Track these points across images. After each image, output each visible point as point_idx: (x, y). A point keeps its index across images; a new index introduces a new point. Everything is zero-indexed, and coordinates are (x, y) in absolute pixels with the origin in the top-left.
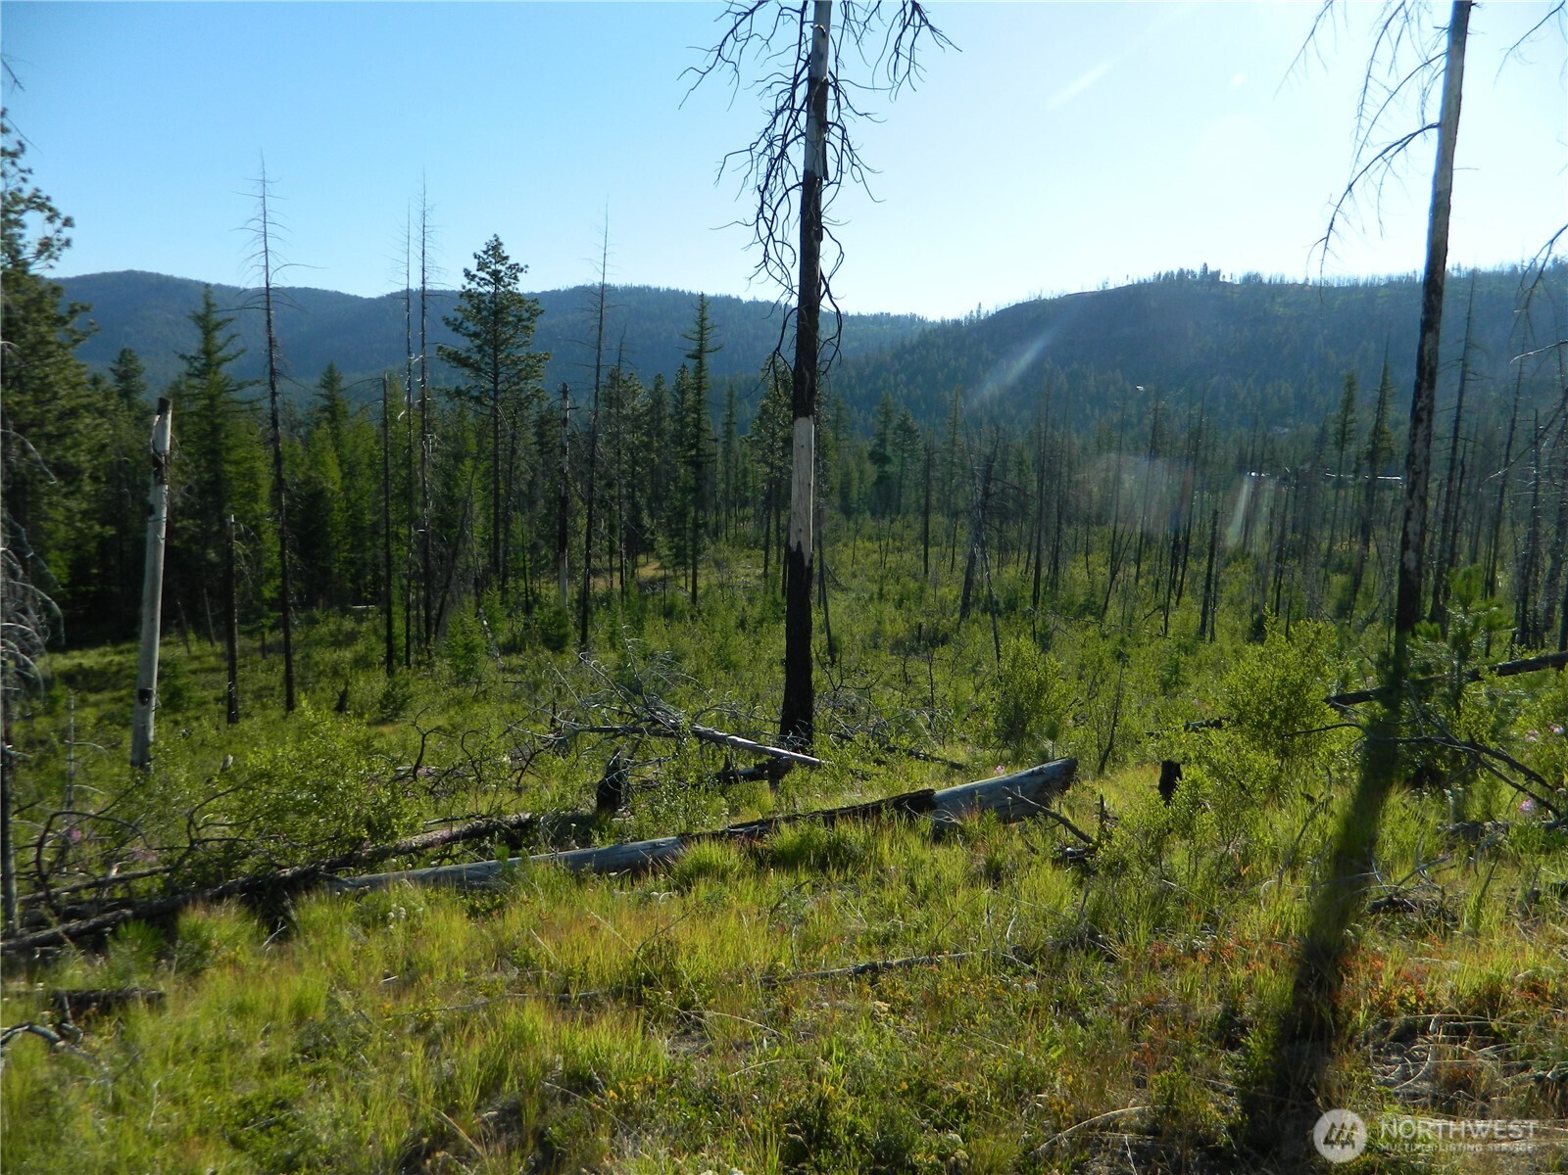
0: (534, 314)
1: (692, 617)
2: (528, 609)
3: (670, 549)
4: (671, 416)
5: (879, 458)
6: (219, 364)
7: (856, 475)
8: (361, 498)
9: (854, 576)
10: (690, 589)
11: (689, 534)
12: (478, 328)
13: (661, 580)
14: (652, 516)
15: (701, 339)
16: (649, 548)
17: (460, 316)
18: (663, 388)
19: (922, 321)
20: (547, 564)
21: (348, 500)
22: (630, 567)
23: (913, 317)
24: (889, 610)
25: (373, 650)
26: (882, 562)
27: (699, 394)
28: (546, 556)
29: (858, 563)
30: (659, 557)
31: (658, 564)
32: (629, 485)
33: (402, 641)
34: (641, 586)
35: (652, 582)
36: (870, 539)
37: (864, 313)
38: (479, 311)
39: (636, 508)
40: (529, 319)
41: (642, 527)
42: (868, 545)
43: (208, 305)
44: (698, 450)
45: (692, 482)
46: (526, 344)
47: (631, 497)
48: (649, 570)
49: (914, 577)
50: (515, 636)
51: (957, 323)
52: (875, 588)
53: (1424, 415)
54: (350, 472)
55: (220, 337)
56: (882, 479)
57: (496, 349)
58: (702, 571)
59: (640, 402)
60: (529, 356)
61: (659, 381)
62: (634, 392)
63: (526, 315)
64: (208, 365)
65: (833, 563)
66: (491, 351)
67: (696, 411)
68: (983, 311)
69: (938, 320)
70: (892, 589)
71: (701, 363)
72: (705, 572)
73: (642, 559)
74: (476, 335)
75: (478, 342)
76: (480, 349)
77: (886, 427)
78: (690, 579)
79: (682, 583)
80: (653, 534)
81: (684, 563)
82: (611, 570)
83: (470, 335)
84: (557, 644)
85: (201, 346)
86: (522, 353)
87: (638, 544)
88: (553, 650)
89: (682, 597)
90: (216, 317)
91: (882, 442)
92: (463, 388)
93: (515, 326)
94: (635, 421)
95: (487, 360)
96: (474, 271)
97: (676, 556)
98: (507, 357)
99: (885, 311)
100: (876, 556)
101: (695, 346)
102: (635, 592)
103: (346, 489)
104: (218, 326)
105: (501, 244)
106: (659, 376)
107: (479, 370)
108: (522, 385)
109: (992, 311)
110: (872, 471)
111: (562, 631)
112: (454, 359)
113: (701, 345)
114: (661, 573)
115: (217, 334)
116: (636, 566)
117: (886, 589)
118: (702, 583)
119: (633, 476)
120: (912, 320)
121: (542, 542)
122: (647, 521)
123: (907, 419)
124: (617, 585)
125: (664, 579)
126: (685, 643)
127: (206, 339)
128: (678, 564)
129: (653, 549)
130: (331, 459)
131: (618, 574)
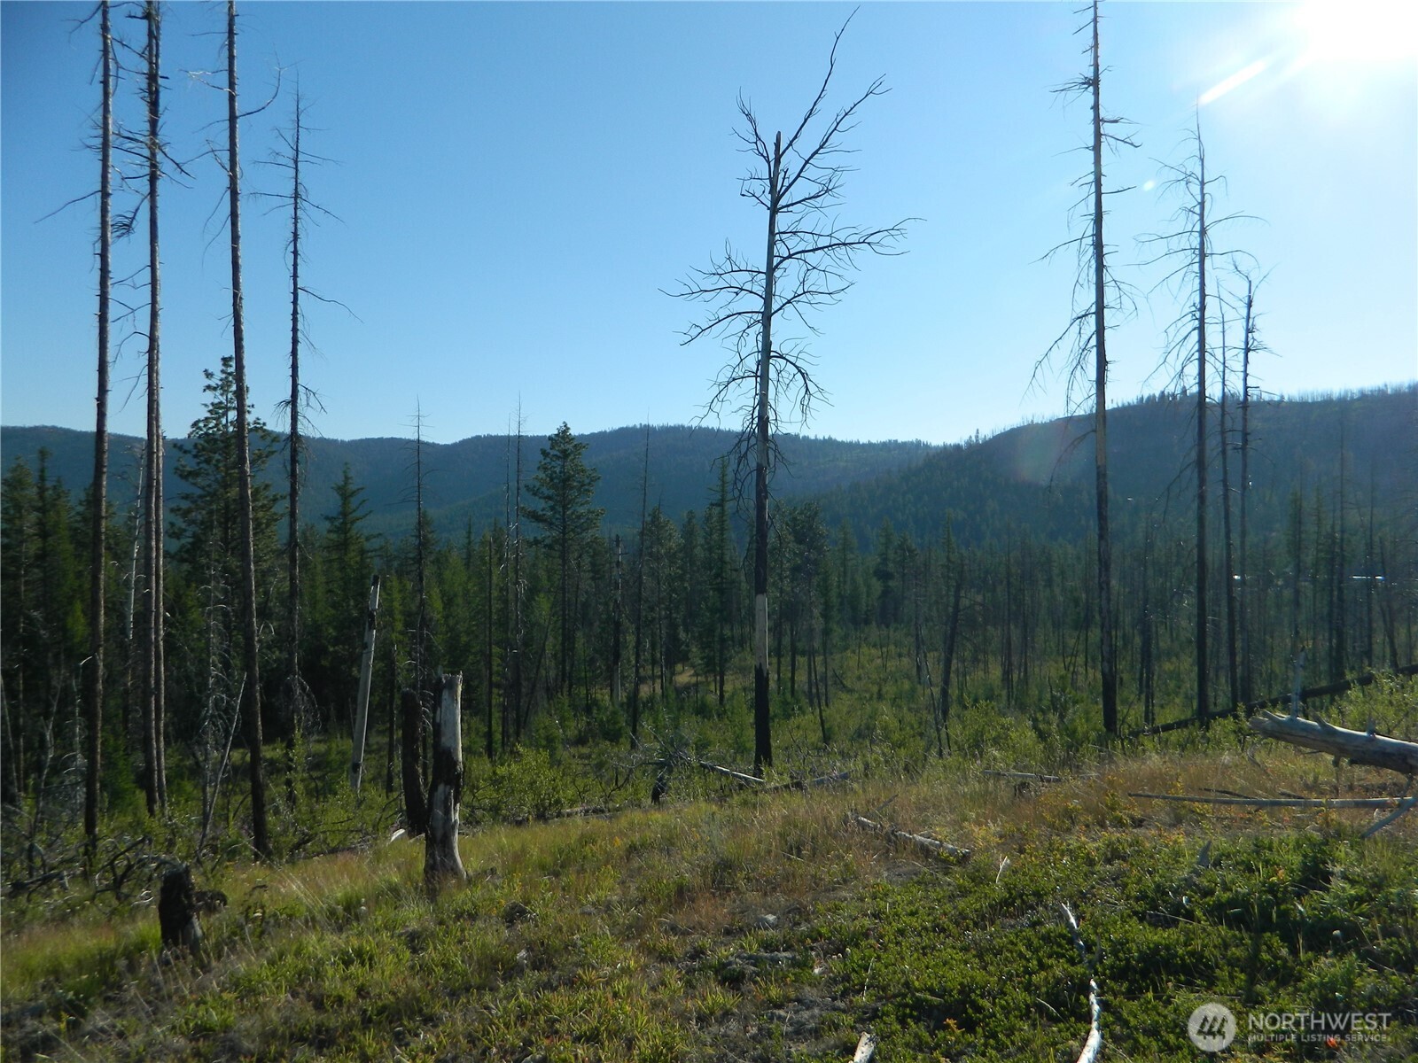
0: (594, 480)
1: (719, 716)
2: (588, 710)
3: (702, 659)
4: (702, 546)
5: (884, 576)
6: (353, 522)
7: (863, 589)
8: (457, 623)
9: (859, 678)
10: (718, 693)
11: (717, 646)
12: (551, 492)
13: (694, 685)
14: (686, 631)
15: (723, 491)
16: (684, 658)
17: (538, 484)
18: (694, 521)
19: (927, 446)
20: (601, 673)
21: (448, 626)
22: (668, 675)
23: (919, 442)
24: (884, 707)
25: (475, 743)
26: (885, 666)
27: (722, 534)
28: (600, 667)
29: (863, 668)
30: (693, 666)
31: (692, 672)
32: (667, 608)
33: (498, 737)
34: (678, 691)
35: (687, 687)
36: (875, 646)
37: (874, 441)
38: (552, 480)
39: (673, 626)
40: (589, 484)
41: (679, 640)
42: (873, 651)
43: (347, 478)
44: (722, 578)
45: (718, 604)
46: (587, 502)
47: (669, 617)
48: (684, 677)
49: (908, 677)
50: (580, 731)
51: (957, 447)
52: (875, 689)
53: (1104, 586)
54: (449, 602)
55: (354, 502)
56: (886, 592)
57: (565, 508)
58: (728, 677)
59: (676, 540)
60: (589, 512)
61: (691, 516)
62: (670, 534)
63: (587, 481)
64: (344, 523)
65: (841, 667)
66: (561, 509)
67: (721, 547)
68: (981, 436)
69: (941, 444)
70: (890, 689)
71: (723, 510)
72: (731, 678)
73: (679, 667)
74: (549, 498)
75: (551, 503)
76: (552, 508)
77: (887, 548)
78: (718, 685)
79: (712, 687)
80: (687, 646)
81: (713, 671)
82: (653, 678)
83: (545, 498)
84: (614, 737)
85: (340, 509)
86: (582, 510)
87: (675, 655)
88: (611, 741)
89: (712, 699)
90: (352, 487)
91: (885, 560)
92: (539, 538)
93: (579, 490)
94: (672, 557)
95: (558, 516)
96: (548, 450)
97: (707, 665)
98: (573, 513)
99: (893, 438)
100: (879, 661)
101: (718, 496)
102: (673, 695)
103: (446, 617)
104: (353, 493)
105: (568, 429)
106: (691, 512)
107: (551, 524)
108: (584, 534)
109: (989, 436)
110: (877, 586)
111: (617, 727)
112: (533, 517)
113: (723, 496)
114: (694, 680)
115: (352, 499)
116: (673, 674)
117: (884, 690)
118: (728, 687)
119: (671, 602)
120: (917, 445)
121: (597, 656)
122: (682, 635)
123: (906, 540)
124: (658, 691)
125: (697, 684)
126: (712, 735)
127: (344, 504)
128: (708, 671)
129: (688, 659)
130: (435, 592)
131: (659, 681)
